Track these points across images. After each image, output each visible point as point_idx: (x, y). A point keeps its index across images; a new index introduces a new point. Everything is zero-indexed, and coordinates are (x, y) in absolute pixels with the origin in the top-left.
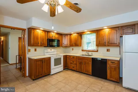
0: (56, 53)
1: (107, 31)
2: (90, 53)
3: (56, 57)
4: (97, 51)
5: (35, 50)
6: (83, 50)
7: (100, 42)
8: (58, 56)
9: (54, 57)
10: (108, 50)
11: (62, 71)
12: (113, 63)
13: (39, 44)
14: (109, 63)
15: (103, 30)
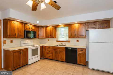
0: (32, 44)
1: (77, 25)
2: (64, 44)
3: (33, 47)
4: (69, 42)
5: (12, 42)
6: (57, 41)
7: (71, 34)
8: (35, 47)
9: (32, 48)
10: (77, 41)
11: (39, 60)
12: (81, 51)
13: (16, 36)
14: (79, 51)
15: (74, 25)
